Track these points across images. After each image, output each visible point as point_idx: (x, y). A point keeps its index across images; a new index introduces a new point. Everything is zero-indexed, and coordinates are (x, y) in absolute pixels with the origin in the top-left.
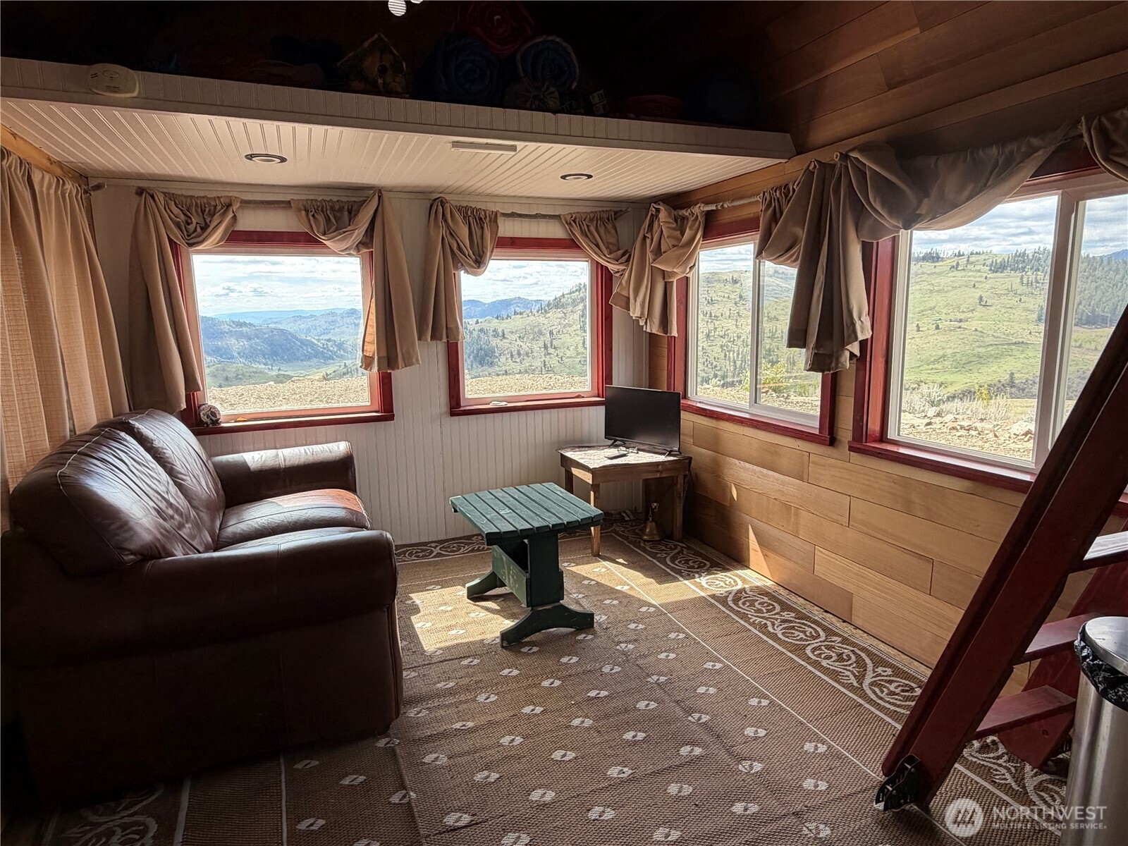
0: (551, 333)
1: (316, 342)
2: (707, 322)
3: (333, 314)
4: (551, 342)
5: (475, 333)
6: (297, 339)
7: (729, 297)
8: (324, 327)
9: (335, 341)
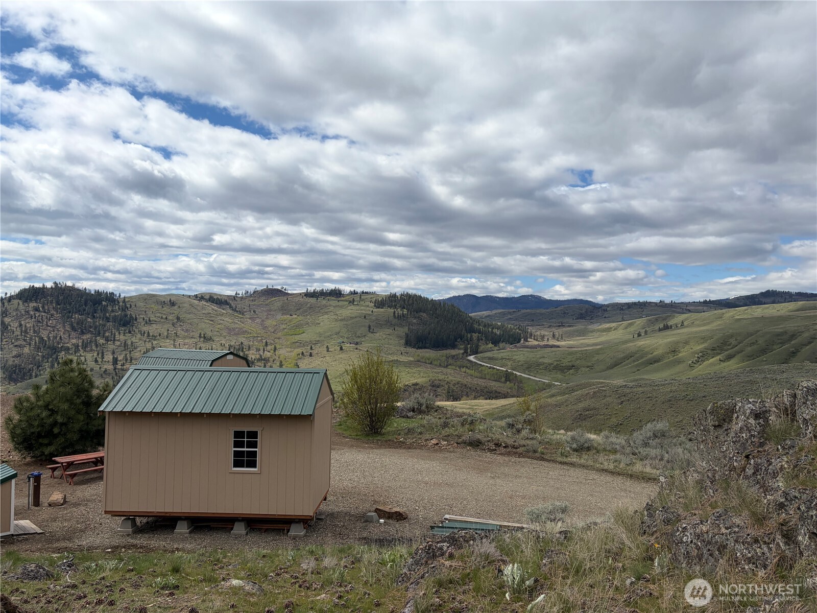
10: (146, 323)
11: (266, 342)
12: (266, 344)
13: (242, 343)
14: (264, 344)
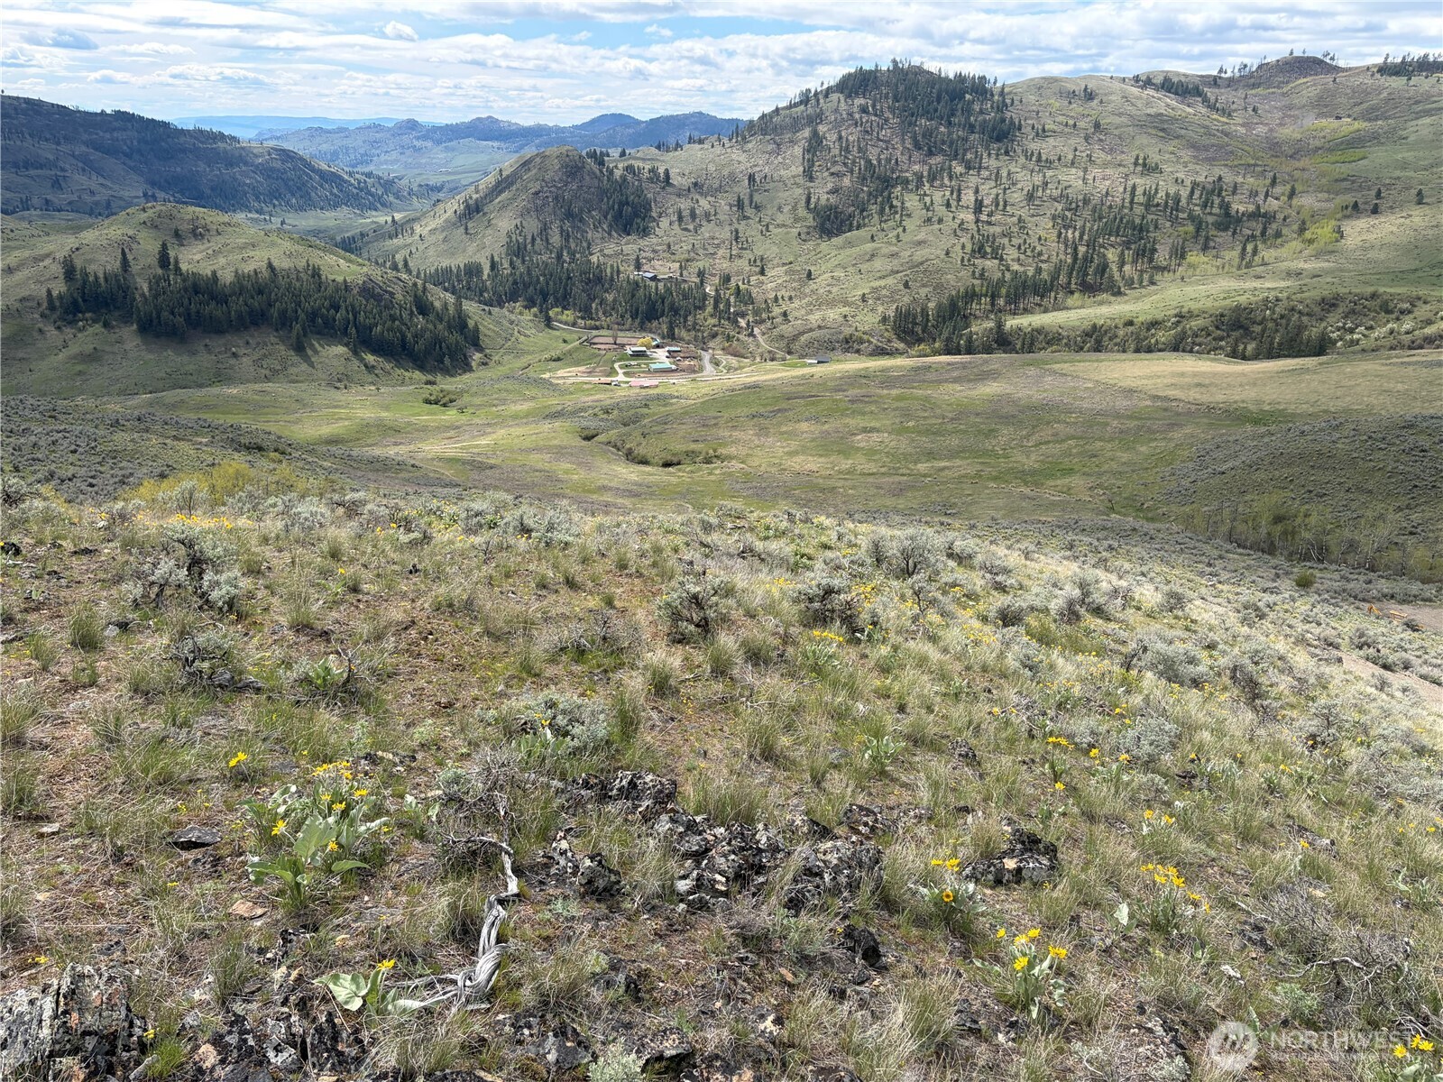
0: (751, 178)
1: (346, 177)
2: (1032, 171)
3: (376, 127)
4: (751, 196)
5: (618, 173)
6: (313, 170)
7: (1075, 125)
8: (362, 151)
9: (379, 178)
10: (1037, 135)
11: (1275, 178)
12: (1274, 182)
13: (1220, 178)
14: (1268, 182)
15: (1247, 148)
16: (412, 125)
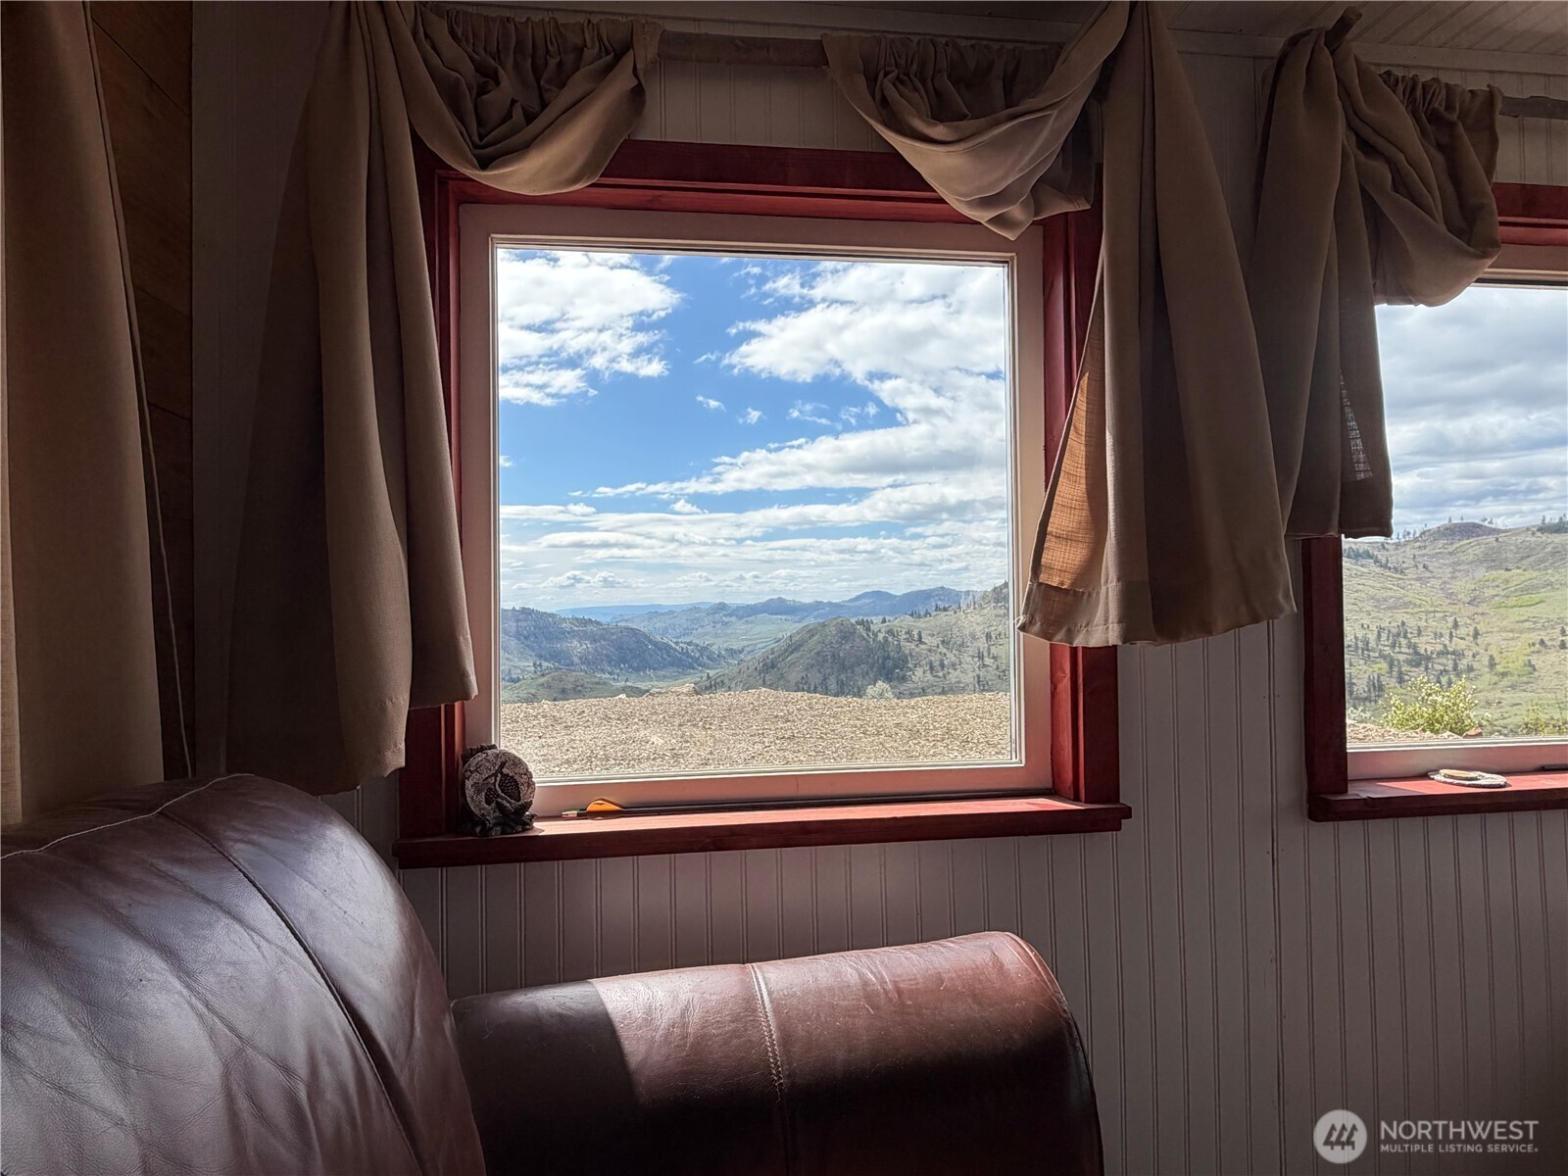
0: (988, 636)
1: (673, 645)
3: (695, 609)
4: (989, 650)
5: (881, 637)
6: (650, 641)
8: (685, 627)
9: (697, 645)
11: (1456, 622)
12: (1456, 625)
13: (1403, 623)
14: (1450, 625)
15: (1424, 598)
16: (722, 607)
